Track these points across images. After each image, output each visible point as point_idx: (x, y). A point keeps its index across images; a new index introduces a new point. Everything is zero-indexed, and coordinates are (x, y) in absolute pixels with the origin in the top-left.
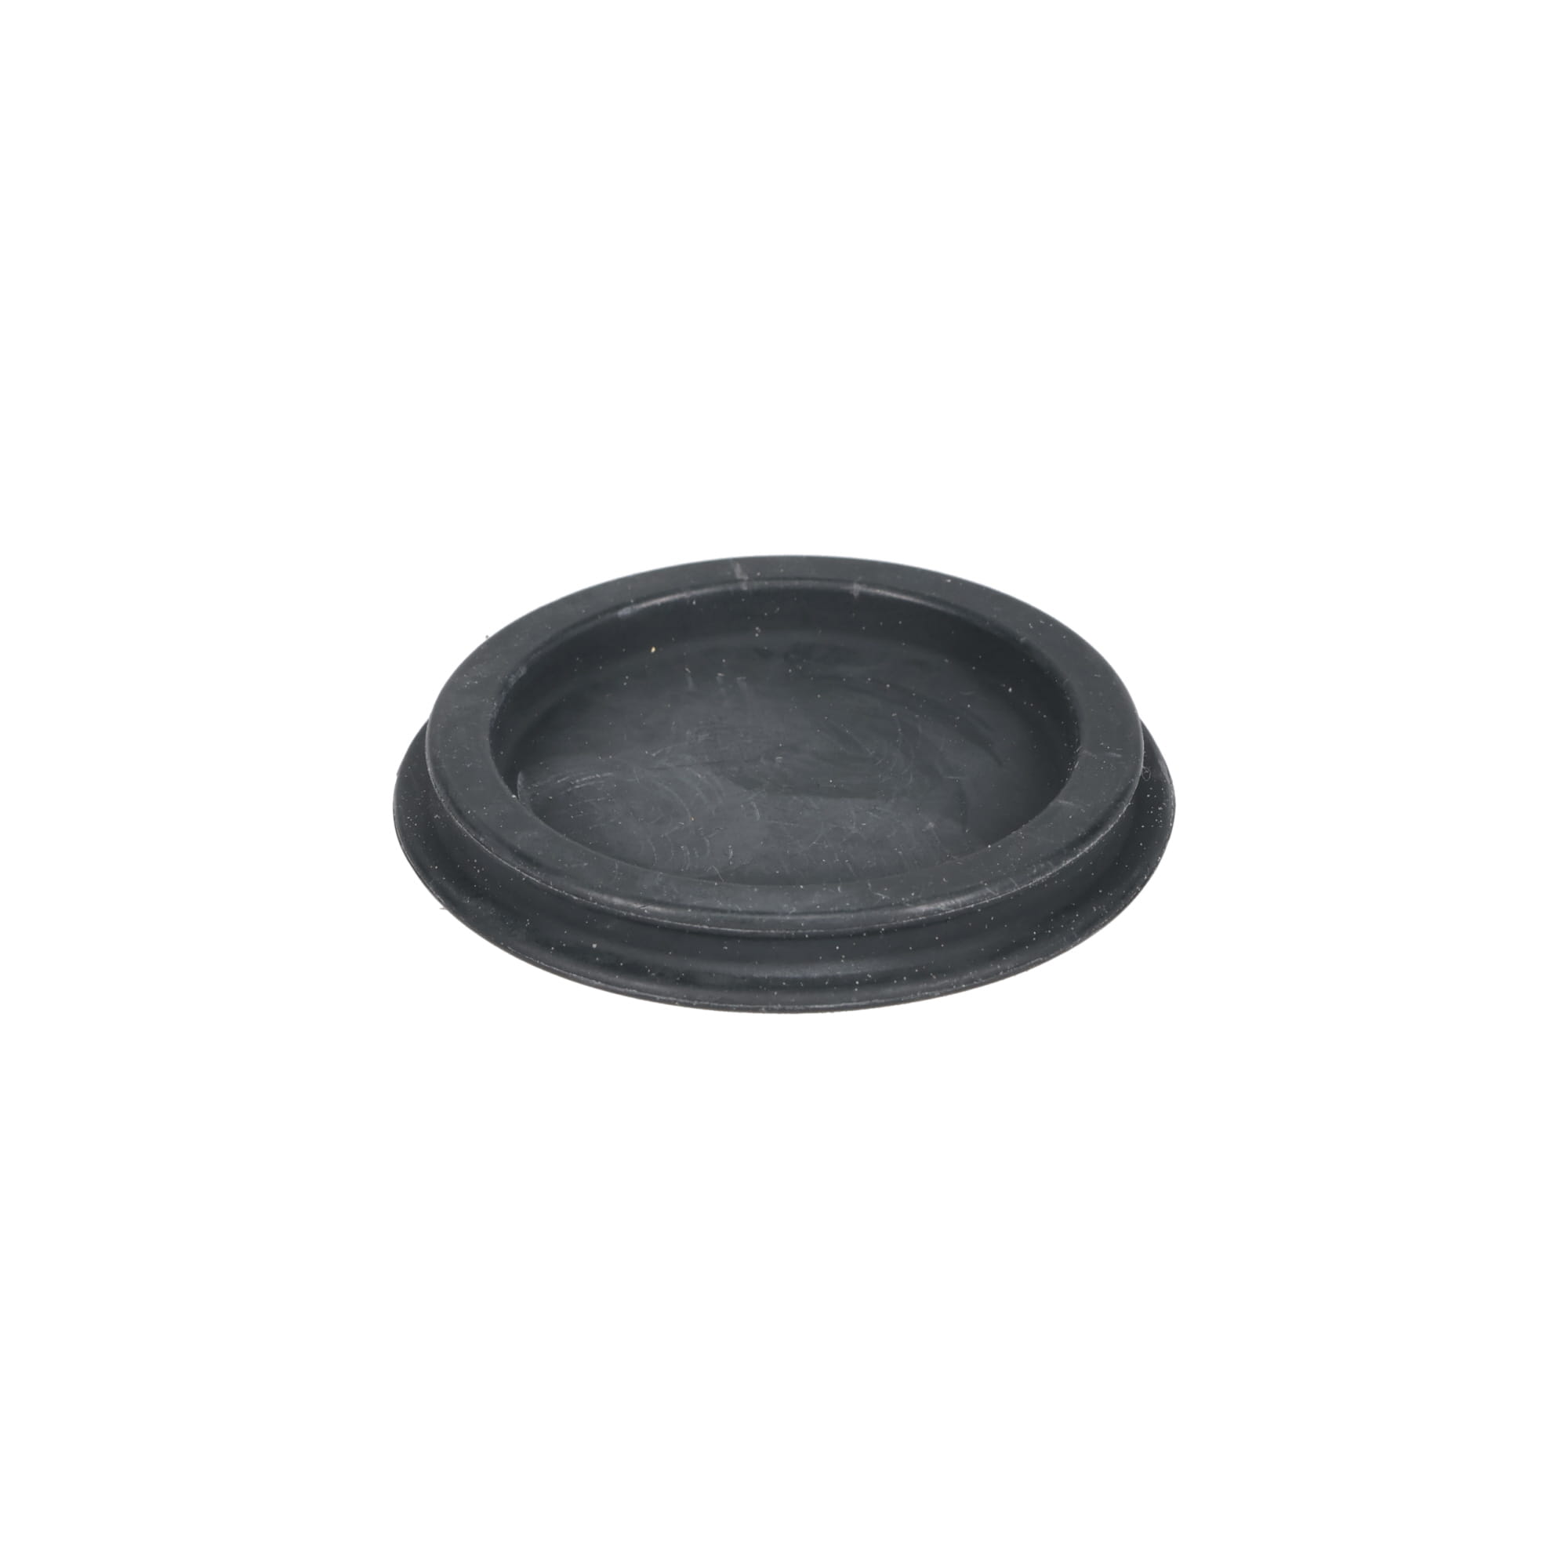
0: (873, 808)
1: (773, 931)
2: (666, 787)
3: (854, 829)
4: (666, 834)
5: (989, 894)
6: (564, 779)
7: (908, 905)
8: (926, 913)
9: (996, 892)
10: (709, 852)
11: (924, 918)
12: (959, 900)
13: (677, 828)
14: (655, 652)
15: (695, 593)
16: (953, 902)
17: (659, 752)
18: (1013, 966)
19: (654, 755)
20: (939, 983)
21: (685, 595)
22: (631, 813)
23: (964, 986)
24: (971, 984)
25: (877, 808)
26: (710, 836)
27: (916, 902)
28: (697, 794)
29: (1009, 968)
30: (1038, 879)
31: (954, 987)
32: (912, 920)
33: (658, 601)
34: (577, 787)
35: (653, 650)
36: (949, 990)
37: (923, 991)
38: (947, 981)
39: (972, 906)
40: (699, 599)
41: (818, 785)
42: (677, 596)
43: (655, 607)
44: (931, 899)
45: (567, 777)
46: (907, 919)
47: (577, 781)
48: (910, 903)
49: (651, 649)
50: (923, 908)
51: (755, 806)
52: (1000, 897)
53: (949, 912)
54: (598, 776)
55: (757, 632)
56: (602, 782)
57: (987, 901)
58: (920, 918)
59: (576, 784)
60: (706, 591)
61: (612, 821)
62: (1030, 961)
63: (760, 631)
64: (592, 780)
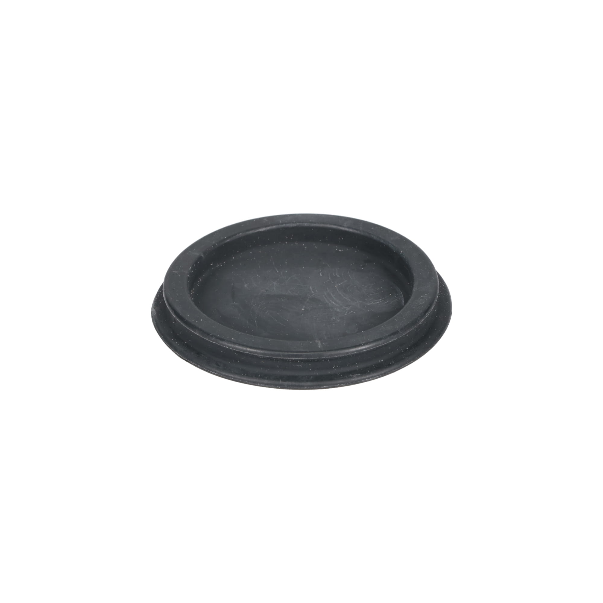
0: (267, 291)
2: (346, 299)
3: (275, 283)
4: (345, 281)
6: (386, 302)
10: (329, 275)
13: (341, 283)
17: (350, 313)
19: (352, 312)
22: (359, 289)
25: (266, 291)
26: (329, 280)
28: (334, 296)
34: (380, 299)
41: (288, 299)
45: (385, 303)
47: (381, 302)
51: (312, 291)
54: (373, 304)
56: (371, 301)
59: (381, 300)
61: (366, 286)
64: (375, 302)
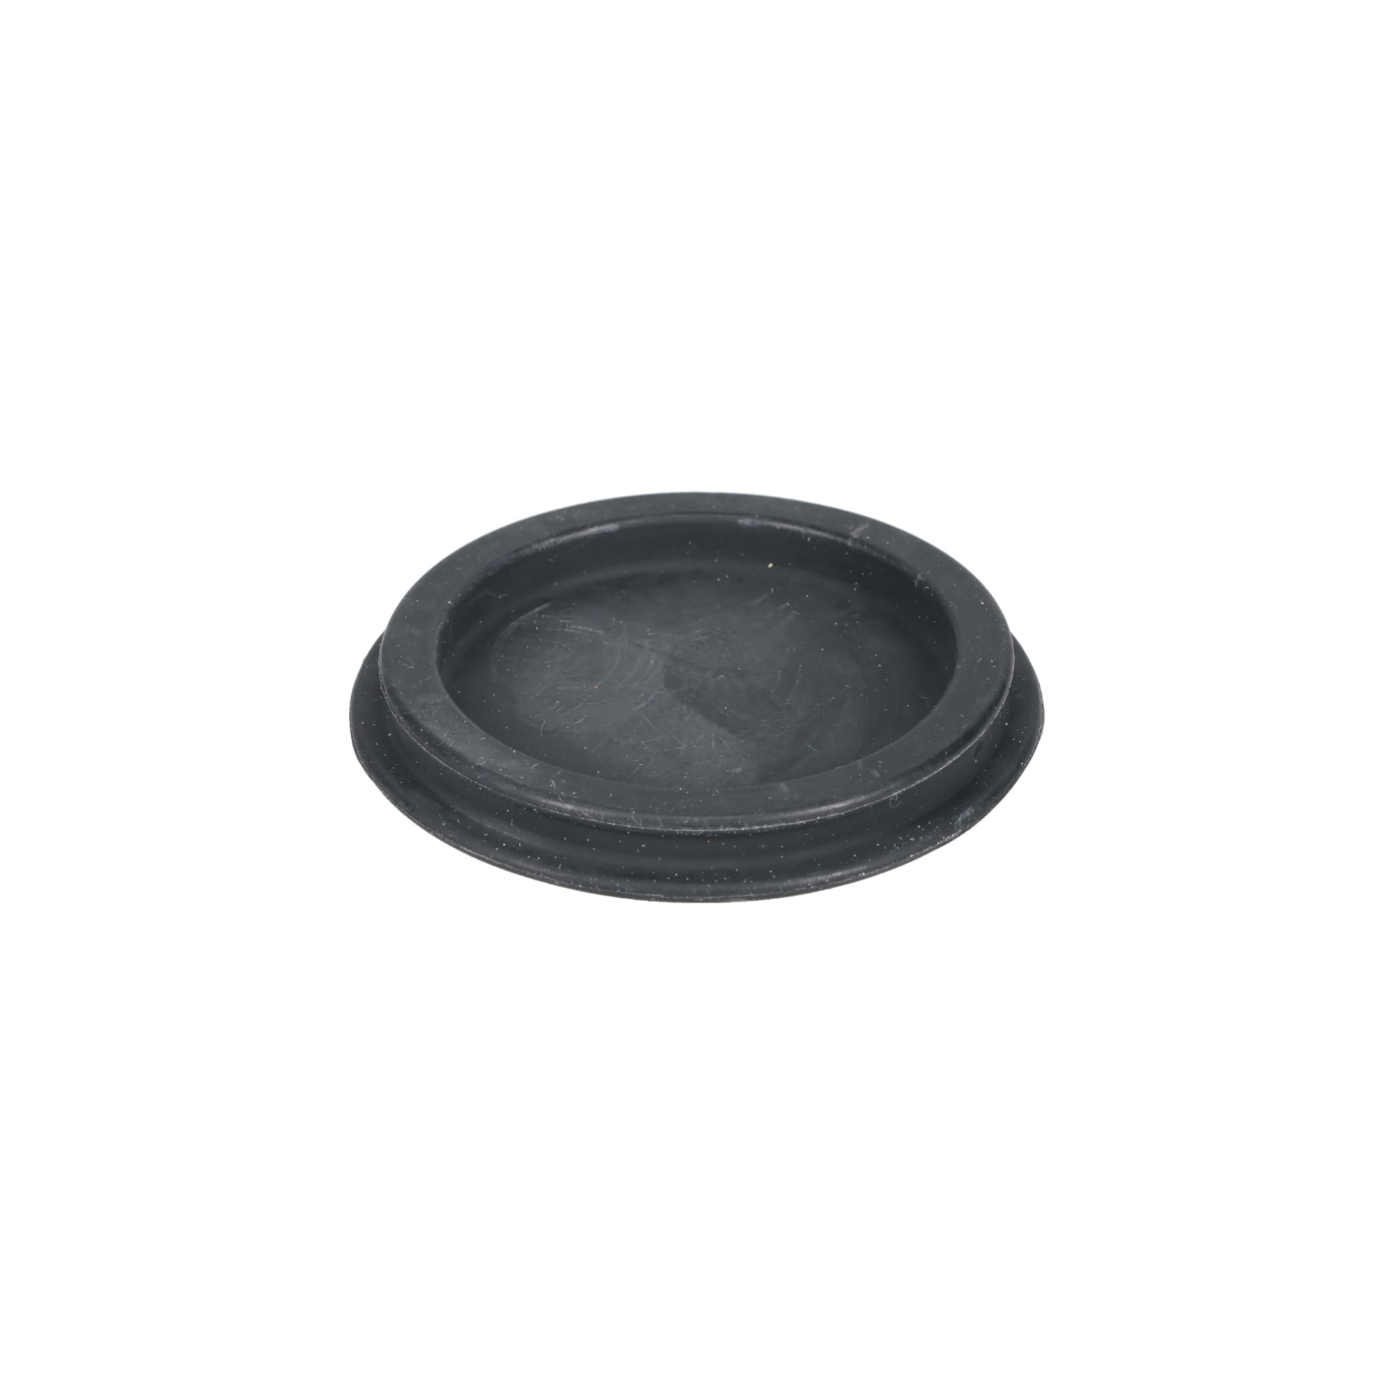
1: (459, 773)
5: (631, 820)
7: (560, 799)
8: (571, 812)
9: (639, 822)
11: (568, 815)
12: (603, 813)
14: (771, 568)
15: (814, 532)
16: (596, 812)
17: (657, 634)
18: (631, 890)
19: (650, 634)
20: (562, 875)
21: (802, 529)
23: (580, 886)
24: (588, 888)
27: (568, 800)
29: (627, 889)
30: (685, 830)
31: (572, 883)
32: (558, 812)
33: (779, 525)
35: (771, 565)
36: (568, 884)
37: (545, 874)
38: (569, 875)
39: (614, 824)
40: (814, 538)
42: (796, 528)
43: (774, 529)
44: (580, 802)
46: (554, 810)
48: (563, 798)
49: (769, 563)
50: (569, 807)
52: (642, 828)
53: (591, 820)
54: (591, 630)
55: (855, 586)
57: (629, 826)
58: (565, 814)
60: (819, 533)
62: (651, 893)
63: (858, 586)
